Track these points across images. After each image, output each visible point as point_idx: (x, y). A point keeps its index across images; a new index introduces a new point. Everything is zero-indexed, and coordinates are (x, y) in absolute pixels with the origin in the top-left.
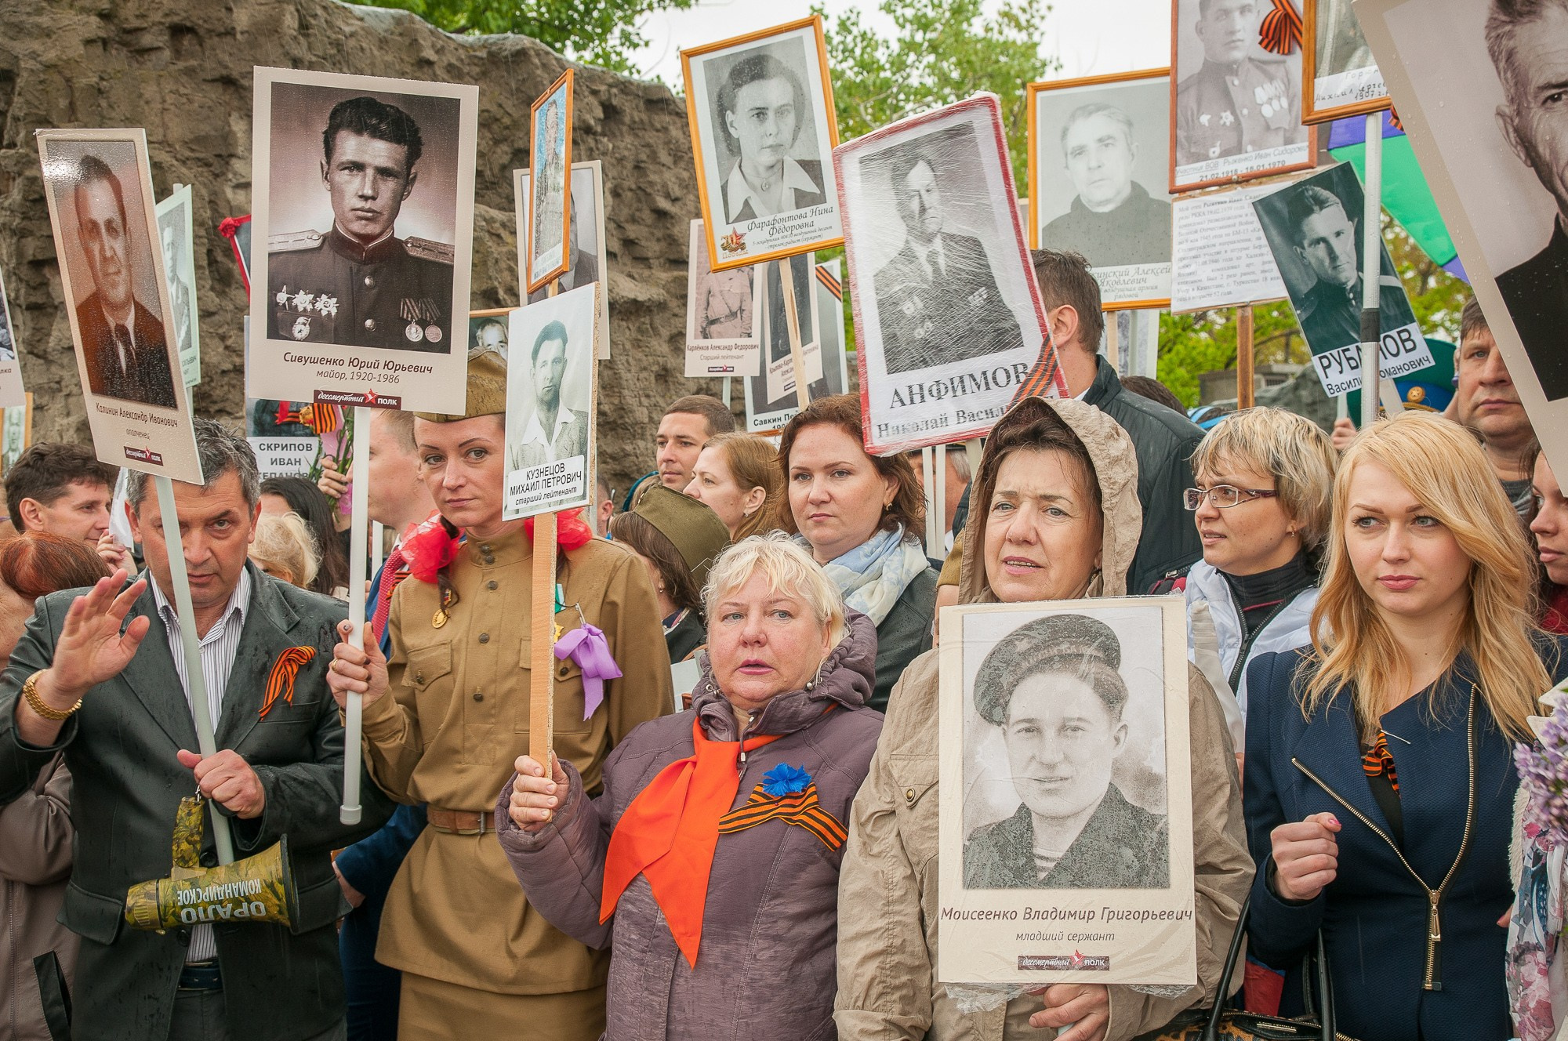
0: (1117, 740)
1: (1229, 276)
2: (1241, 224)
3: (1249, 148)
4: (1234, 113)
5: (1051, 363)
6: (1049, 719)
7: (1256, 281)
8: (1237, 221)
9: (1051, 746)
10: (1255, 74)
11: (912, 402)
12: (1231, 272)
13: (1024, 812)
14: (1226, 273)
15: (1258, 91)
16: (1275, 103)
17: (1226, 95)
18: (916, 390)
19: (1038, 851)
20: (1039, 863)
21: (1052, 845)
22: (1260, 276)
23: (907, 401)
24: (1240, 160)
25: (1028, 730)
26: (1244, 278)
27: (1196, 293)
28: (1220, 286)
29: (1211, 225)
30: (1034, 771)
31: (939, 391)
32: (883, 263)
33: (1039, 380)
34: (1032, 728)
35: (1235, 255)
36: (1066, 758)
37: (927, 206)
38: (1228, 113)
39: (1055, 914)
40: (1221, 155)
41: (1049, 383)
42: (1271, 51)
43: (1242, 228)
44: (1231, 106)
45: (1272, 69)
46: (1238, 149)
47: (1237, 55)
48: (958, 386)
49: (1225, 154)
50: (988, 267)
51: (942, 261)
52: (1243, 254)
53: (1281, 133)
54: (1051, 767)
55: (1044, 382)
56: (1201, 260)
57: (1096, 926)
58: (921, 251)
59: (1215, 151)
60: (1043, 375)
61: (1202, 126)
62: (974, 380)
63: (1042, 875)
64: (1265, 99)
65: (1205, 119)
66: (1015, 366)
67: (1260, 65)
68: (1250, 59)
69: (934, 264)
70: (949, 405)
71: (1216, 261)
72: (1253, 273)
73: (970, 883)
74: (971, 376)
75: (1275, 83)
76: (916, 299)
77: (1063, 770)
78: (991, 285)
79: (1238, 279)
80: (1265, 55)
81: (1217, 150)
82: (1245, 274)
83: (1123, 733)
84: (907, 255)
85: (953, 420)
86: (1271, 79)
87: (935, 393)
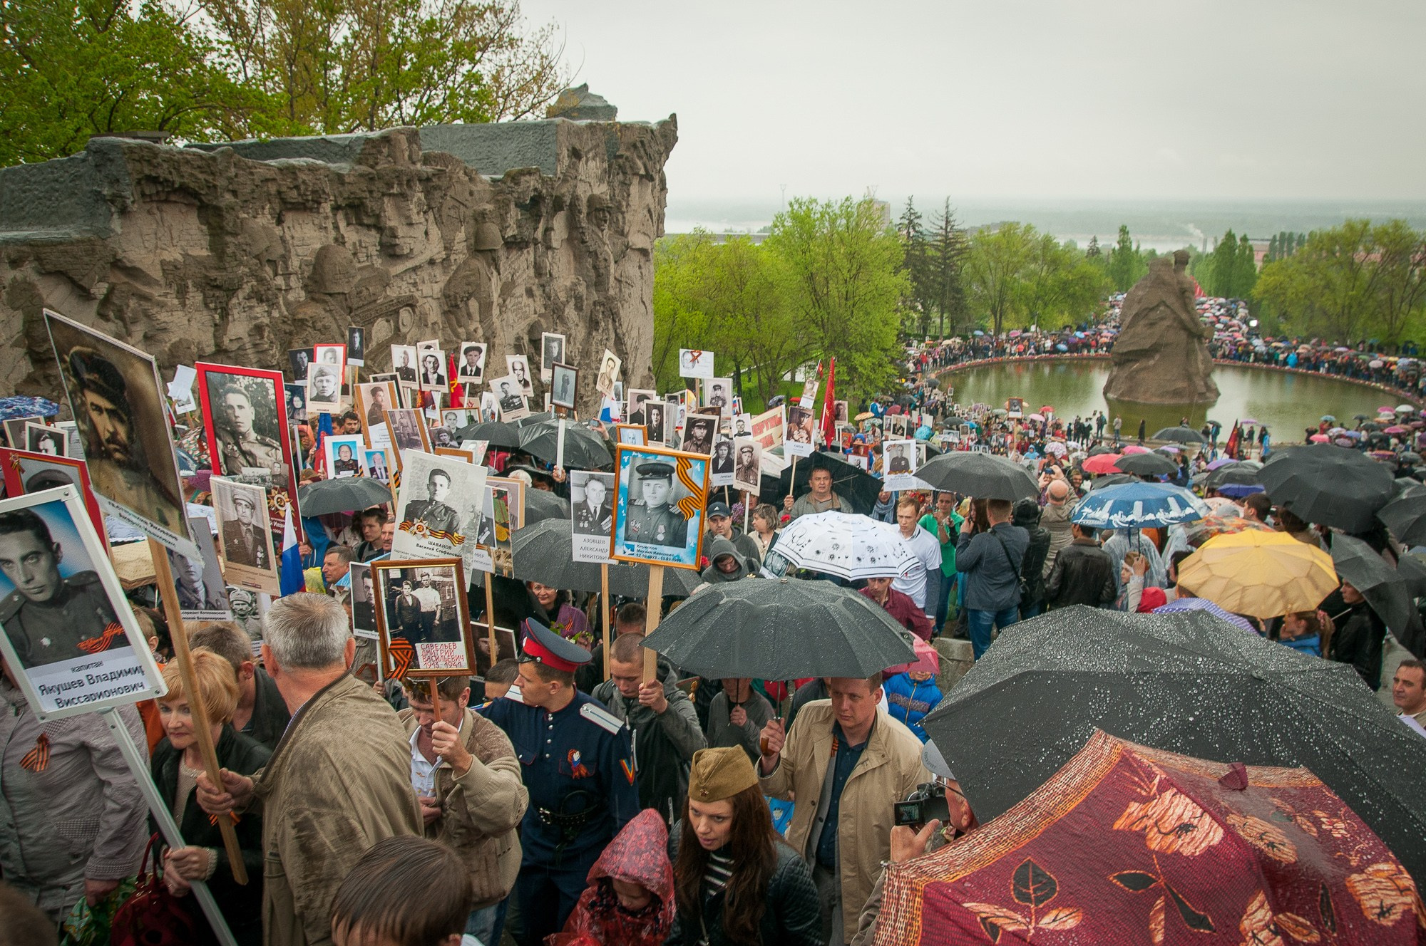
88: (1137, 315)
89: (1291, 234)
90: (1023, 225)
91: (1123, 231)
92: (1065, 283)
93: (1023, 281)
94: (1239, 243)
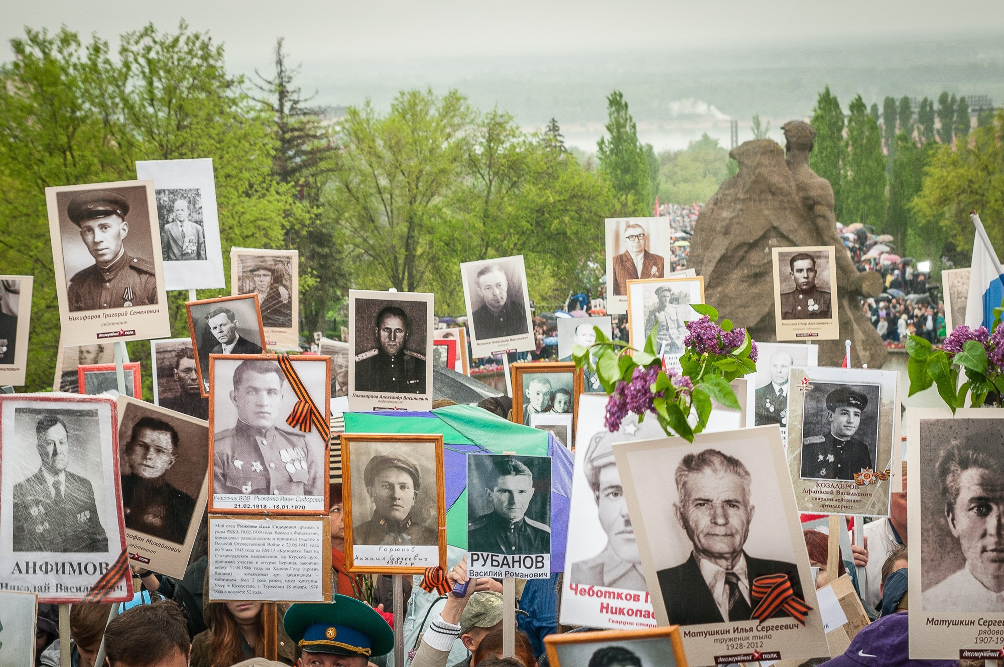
1: (259, 581)
2: (269, 545)
3: (276, 492)
4: (263, 464)
5: (124, 566)
7: (281, 587)
8: (266, 542)
10: (280, 440)
11: (27, 572)
12: (261, 578)
14: (256, 578)
15: (283, 452)
16: (297, 464)
17: (257, 449)
18: (31, 565)
22: (285, 584)
23: (24, 571)
24: (268, 499)
26: (272, 584)
27: (231, 589)
28: (252, 587)
29: (244, 542)
31: (46, 569)
32: (22, 479)
33: (114, 575)
35: (264, 566)
37: (58, 451)
38: (258, 463)
40: (252, 493)
41: (121, 578)
42: (294, 427)
43: (270, 548)
44: (260, 458)
45: (294, 439)
46: (267, 490)
47: (265, 423)
48: (60, 568)
49: (256, 492)
50: (94, 499)
51: (63, 488)
52: (271, 566)
53: (302, 486)
55: (117, 577)
56: (235, 565)
58: (50, 479)
59: (247, 488)
60: (117, 572)
61: (237, 469)
62: (72, 567)
64: (289, 459)
65: (238, 464)
66: (101, 564)
67: (286, 434)
68: (276, 428)
69: (57, 489)
70: (52, 579)
71: (249, 568)
72: (279, 581)
74: (71, 564)
75: (296, 449)
76: (41, 507)
78: (94, 511)
79: (267, 584)
80: (289, 429)
81: (250, 489)
82: (273, 581)
84: (39, 478)
85: (53, 589)
86: (294, 446)
87: (44, 569)
88: (724, 258)
89: (906, 102)
90: (440, 93)
91: (617, 102)
92: (540, 211)
93: (447, 212)
94: (846, 111)
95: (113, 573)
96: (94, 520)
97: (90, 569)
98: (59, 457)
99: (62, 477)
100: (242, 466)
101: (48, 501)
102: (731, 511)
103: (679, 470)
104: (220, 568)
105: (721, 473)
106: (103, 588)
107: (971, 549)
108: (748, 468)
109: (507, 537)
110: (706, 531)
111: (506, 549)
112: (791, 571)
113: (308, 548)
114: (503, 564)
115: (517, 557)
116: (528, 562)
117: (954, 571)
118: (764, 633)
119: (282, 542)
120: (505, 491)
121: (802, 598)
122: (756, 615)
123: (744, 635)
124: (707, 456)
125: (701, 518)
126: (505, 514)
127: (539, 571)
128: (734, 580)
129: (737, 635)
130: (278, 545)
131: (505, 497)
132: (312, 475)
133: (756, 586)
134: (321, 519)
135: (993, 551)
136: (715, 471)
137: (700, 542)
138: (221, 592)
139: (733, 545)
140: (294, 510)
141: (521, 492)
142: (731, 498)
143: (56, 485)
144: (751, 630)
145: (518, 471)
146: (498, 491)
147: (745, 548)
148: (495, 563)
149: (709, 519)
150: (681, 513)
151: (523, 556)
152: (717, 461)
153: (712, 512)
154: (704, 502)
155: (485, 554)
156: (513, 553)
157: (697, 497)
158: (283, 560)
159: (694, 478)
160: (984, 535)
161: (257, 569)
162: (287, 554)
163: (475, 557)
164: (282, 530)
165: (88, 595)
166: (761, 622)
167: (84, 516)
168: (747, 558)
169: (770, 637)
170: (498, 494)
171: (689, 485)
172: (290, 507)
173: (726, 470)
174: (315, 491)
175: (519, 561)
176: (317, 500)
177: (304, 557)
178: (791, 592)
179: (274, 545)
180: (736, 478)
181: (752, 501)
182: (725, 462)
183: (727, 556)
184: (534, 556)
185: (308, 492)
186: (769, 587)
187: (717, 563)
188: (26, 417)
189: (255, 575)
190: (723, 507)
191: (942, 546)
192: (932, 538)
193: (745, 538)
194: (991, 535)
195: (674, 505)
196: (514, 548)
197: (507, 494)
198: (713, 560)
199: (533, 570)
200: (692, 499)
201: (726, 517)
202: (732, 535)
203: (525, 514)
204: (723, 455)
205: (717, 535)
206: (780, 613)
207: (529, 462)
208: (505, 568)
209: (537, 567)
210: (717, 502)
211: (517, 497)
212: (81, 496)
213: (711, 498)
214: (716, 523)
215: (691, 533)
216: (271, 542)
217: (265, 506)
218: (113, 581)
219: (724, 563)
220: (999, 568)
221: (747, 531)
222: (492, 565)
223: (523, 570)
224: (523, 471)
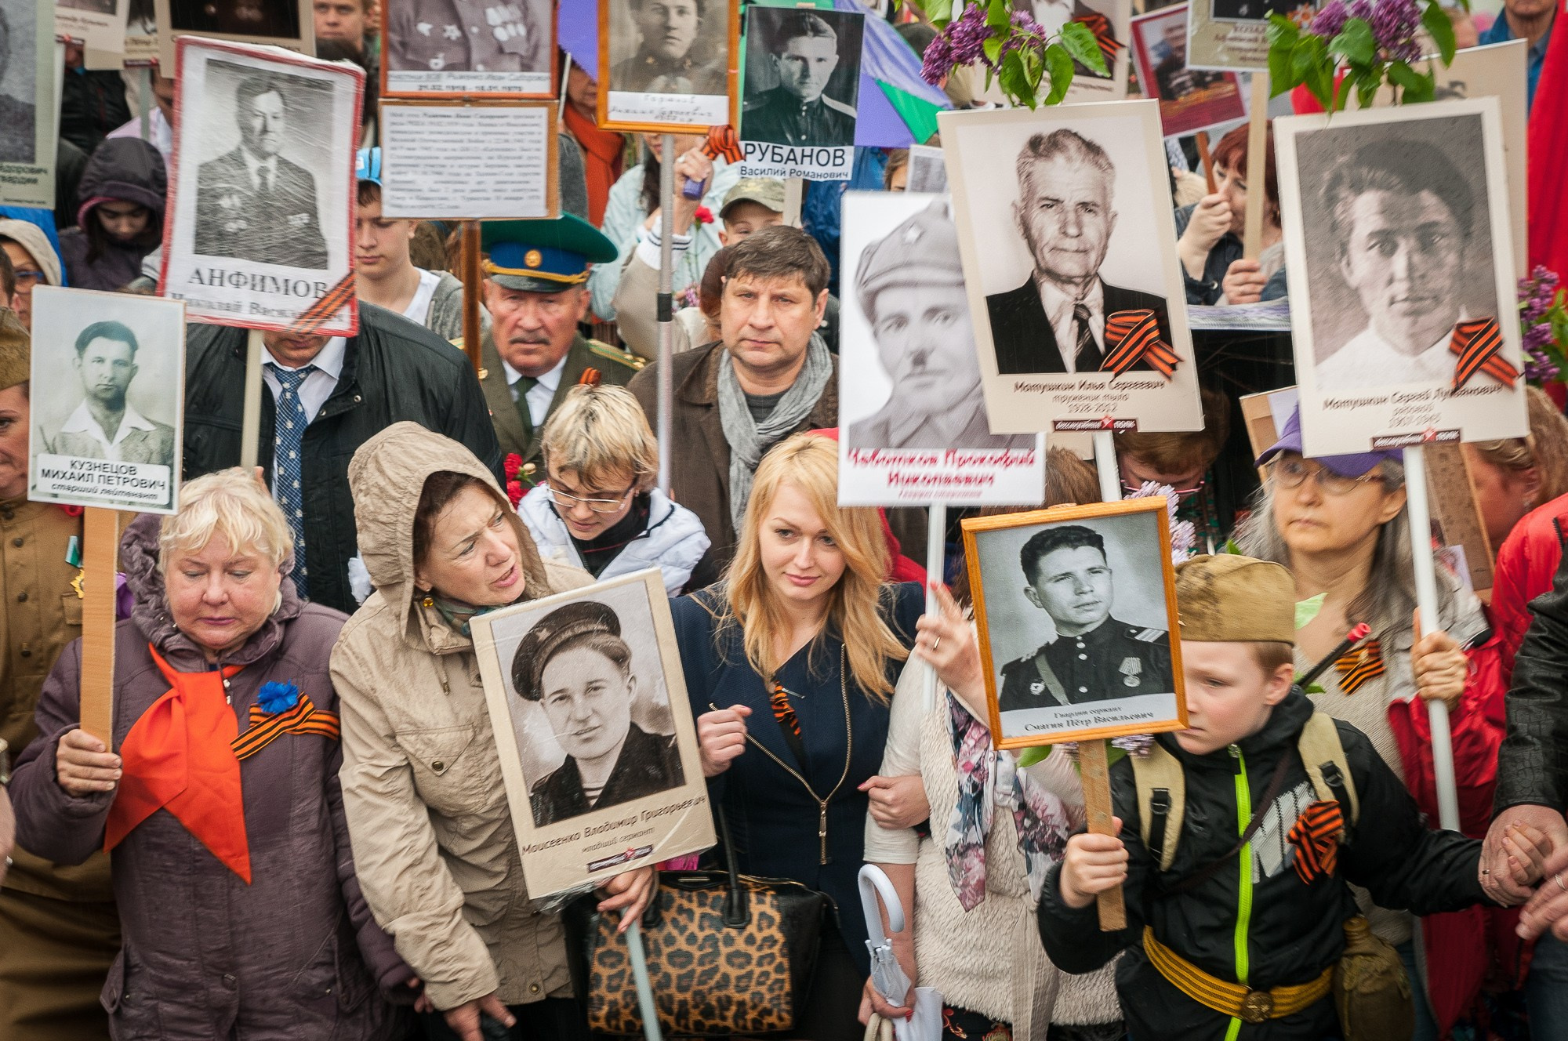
0: (630, 688)
1: (456, 190)
2: (470, 141)
3: (480, 67)
4: (461, 28)
6: (576, 686)
7: (488, 199)
8: (465, 137)
9: (580, 705)
11: (213, 283)
12: (458, 187)
13: (570, 761)
14: (452, 187)
15: (490, 12)
16: (510, 27)
17: (452, 7)
19: (586, 786)
20: (589, 794)
21: (595, 779)
22: (492, 195)
24: (469, 77)
25: (561, 699)
26: (474, 195)
29: (433, 137)
30: (573, 728)
33: (334, 301)
34: (563, 696)
35: (463, 171)
36: (595, 712)
37: (270, 128)
38: (453, 27)
39: (608, 826)
40: (446, 68)
41: (343, 305)
43: (471, 145)
44: (457, 20)
46: (467, 65)
48: (259, 284)
49: (450, 67)
50: (314, 198)
51: (271, 178)
52: (473, 171)
53: (517, 59)
54: (584, 721)
55: (338, 303)
56: (420, 169)
57: (641, 825)
58: (253, 163)
59: (438, 62)
60: (339, 297)
61: (422, 35)
62: (276, 284)
63: (593, 802)
64: (498, 21)
65: (424, 28)
66: (316, 284)
69: (264, 179)
71: (440, 173)
72: (484, 191)
73: (541, 823)
74: (275, 280)
75: (510, 9)
76: (236, 199)
77: (594, 722)
78: (313, 213)
79: (467, 194)
81: (440, 62)
82: (473, 191)
83: (632, 683)
84: (236, 159)
85: (247, 309)
86: (506, 2)
87: (236, 282)
95: (331, 297)
96: (313, 228)
97: (302, 289)
98: (271, 136)
99: (271, 163)
100: (431, 30)
101: (249, 193)
102: (1087, 218)
103: (1023, 155)
104: (399, 173)
105: (1077, 164)
106: (317, 315)
107: (1375, 302)
108: (1113, 158)
109: (796, 122)
110: (1052, 244)
111: (793, 137)
112: (1157, 306)
113: (526, 145)
114: (788, 159)
115: (808, 150)
116: (823, 157)
117: (1355, 333)
118: (1117, 392)
119: (489, 137)
120: (797, 58)
121: (1170, 343)
122: (1108, 365)
123: (1092, 392)
124: (1060, 138)
125: (1047, 225)
126: (796, 90)
127: (837, 170)
128: (1085, 315)
129: (1083, 392)
130: (483, 142)
131: (796, 67)
132: (533, 41)
133: (1114, 325)
134: (544, 105)
135: (1406, 300)
136: (1069, 159)
137: (1043, 258)
138: (400, 206)
139: (1086, 265)
140: (505, 92)
141: (820, 60)
142: (1087, 200)
143: (262, 172)
144: (1102, 386)
145: (817, 31)
146: (788, 58)
147: (1103, 270)
148: (777, 158)
149: (1058, 226)
150: (1022, 217)
151: (816, 149)
152: (1072, 145)
153: (1062, 218)
154: (1053, 203)
155: (764, 145)
156: (803, 144)
157: (1044, 195)
158: (490, 162)
159: (1040, 167)
160: (1391, 281)
161: (450, 174)
162: (495, 154)
163: (750, 149)
164: (488, 121)
165: (295, 323)
166: (1117, 375)
167: (299, 220)
168: (1104, 285)
169: (1126, 398)
170: (787, 62)
171: (1034, 178)
172: (500, 88)
173: (1083, 160)
174: (537, 66)
175: (811, 156)
176: (539, 78)
177: (520, 158)
178: (1155, 334)
179: (477, 141)
180: (1096, 172)
181: (1116, 205)
182: (1084, 148)
183: (1078, 280)
184: (831, 150)
185: (526, 67)
186: (1130, 328)
187: (1063, 290)
188: (224, 75)
189: (448, 182)
190: (1076, 211)
191: (1337, 302)
192: (1323, 292)
193: (1102, 256)
194: (1401, 280)
195: (1014, 204)
196: (804, 137)
197: (800, 63)
198: (1059, 284)
199: (830, 169)
200: (1037, 196)
201: (1079, 225)
202: (1085, 251)
203: (823, 92)
204: (1080, 138)
205: (1065, 250)
206: (1142, 365)
207: (832, 18)
208: (791, 164)
209: (834, 165)
210: (1070, 204)
211: (813, 67)
212: (296, 191)
213: (1061, 197)
214: (1065, 234)
215: (1032, 246)
216: (473, 137)
217: (464, 88)
218: (333, 307)
219: (1072, 289)
220: (1414, 323)
221: (1105, 247)
222: (773, 160)
223: (815, 168)
224: (824, 32)
